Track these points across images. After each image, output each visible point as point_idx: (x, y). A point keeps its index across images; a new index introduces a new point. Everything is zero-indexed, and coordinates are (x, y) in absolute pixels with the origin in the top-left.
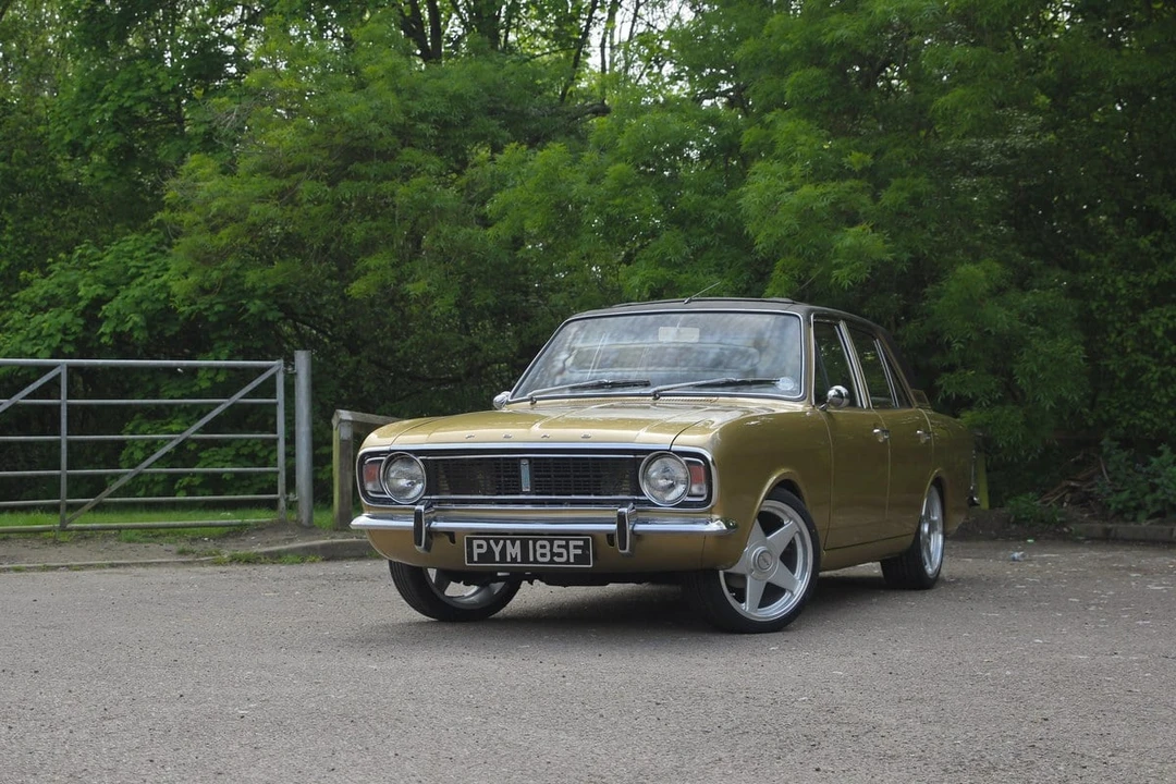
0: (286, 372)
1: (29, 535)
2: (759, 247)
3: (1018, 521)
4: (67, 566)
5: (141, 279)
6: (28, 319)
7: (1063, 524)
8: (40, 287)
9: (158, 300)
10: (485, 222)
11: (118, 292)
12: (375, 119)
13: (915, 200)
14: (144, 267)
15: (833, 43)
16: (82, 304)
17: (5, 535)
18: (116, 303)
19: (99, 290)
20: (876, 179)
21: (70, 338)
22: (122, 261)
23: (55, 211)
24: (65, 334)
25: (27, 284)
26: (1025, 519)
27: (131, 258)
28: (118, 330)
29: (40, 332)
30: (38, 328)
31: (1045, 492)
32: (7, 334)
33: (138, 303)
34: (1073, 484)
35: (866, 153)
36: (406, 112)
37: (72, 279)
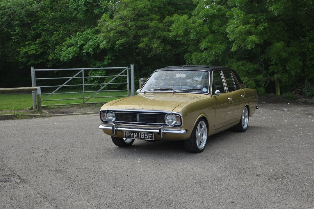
0: (129, 69)
1: (77, 105)
3: (286, 98)
4: (87, 113)
5: (91, 40)
6: (67, 49)
7: (296, 99)
8: (69, 41)
9: (96, 45)
10: (169, 31)
11: (86, 43)
12: (145, 8)
13: (265, 29)
14: (92, 37)
16: (79, 45)
18: (86, 46)
19: (82, 42)
21: (76, 53)
22: (87, 36)
24: (75, 52)
25: (65, 41)
26: (288, 98)
27: (89, 35)
28: (87, 52)
29: (70, 51)
31: (293, 91)
33: (91, 45)
34: (298, 89)
35: (254, 19)
36: (151, 6)
37: (76, 40)
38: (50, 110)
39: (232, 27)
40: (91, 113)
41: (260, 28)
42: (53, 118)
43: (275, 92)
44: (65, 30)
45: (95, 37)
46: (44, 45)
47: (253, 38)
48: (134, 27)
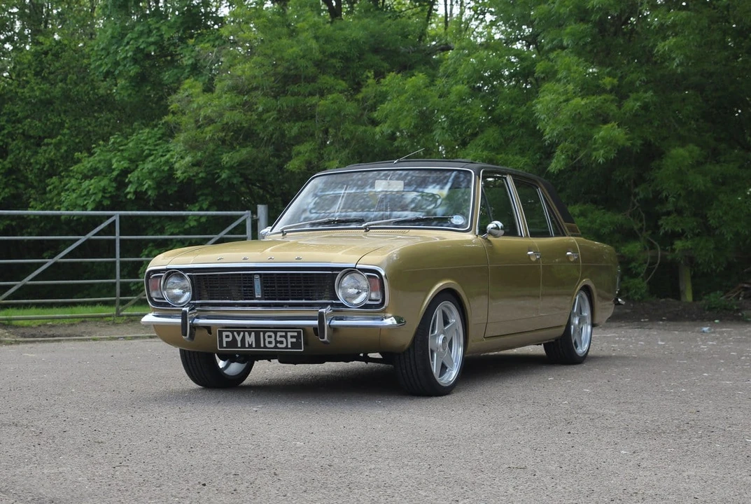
0: (252, 218)
1: (97, 319)
2: (547, 137)
3: (710, 309)
4: (124, 338)
5: (152, 158)
6: (80, 183)
7: (738, 311)
8: (87, 163)
9: (163, 170)
10: (375, 123)
11: (137, 166)
12: (303, 57)
13: (645, 107)
14: (154, 150)
15: (593, 8)
16: (115, 173)
17: (83, 319)
18: (136, 173)
19: (125, 164)
20: (621, 93)
21: (107, 195)
22: (140, 146)
23: (96, 114)
24: (104, 192)
25: (79, 161)
26: (714, 308)
27: (146, 144)
28: (138, 190)
29: (88, 192)
30: (87, 189)
31: (728, 291)
32: (67, 193)
33: (151, 172)
34: (746, 285)
35: (614, 78)
36: (323, 52)
37: (108, 157)
38: (17, 329)
39: (552, 100)
40: (136, 338)
41: (632, 104)
42: (21, 346)
43: (676, 294)
44: (77, 135)
45: (161, 150)
46: (14, 177)
47: (611, 132)
48: (274, 114)
